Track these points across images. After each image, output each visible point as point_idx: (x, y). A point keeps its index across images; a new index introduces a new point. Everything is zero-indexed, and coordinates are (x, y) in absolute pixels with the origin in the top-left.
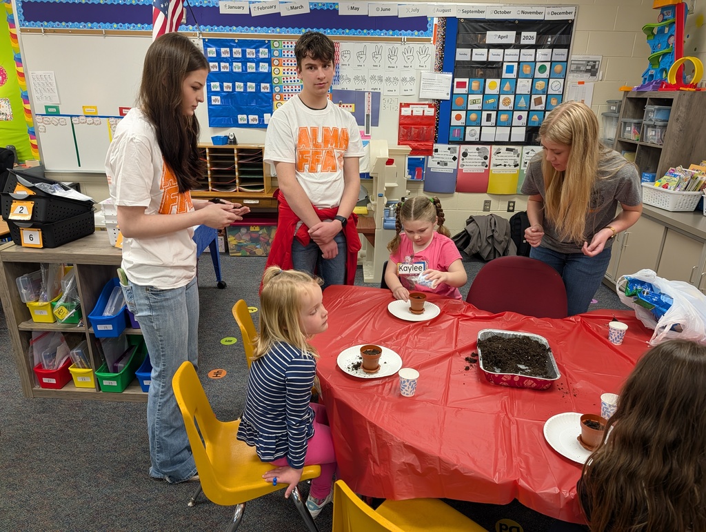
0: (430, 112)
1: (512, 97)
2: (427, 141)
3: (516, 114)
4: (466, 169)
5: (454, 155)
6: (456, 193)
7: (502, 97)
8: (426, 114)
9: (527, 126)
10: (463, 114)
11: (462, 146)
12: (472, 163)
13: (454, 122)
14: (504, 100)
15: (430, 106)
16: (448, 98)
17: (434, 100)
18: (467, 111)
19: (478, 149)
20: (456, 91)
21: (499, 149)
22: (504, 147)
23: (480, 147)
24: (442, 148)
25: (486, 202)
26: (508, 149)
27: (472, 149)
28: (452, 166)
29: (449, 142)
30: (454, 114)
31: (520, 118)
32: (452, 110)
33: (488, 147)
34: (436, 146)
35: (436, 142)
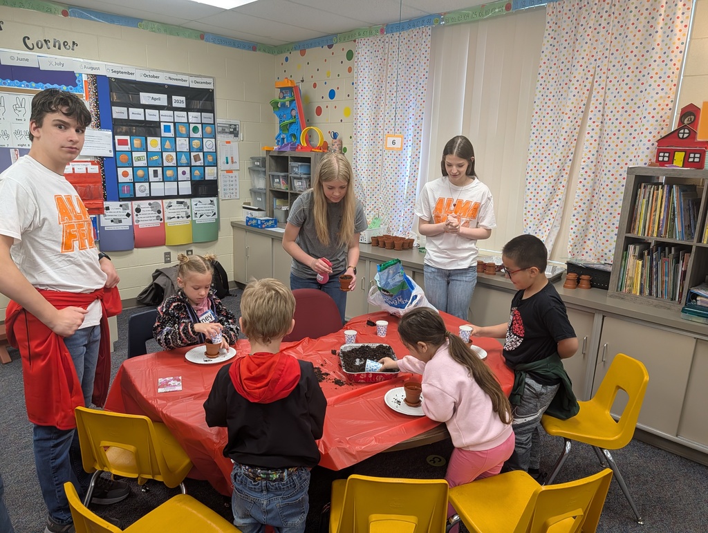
0: (95, 169)
1: (174, 154)
2: (96, 199)
3: (180, 170)
4: (142, 225)
5: (127, 211)
6: (135, 249)
7: (165, 154)
8: (90, 171)
9: (191, 180)
10: (130, 170)
11: (134, 202)
12: (147, 218)
13: (121, 179)
14: (167, 157)
15: (93, 163)
16: (112, 155)
17: (96, 157)
18: (133, 167)
19: (150, 204)
20: (119, 148)
21: (170, 203)
22: (174, 201)
23: (152, 202)
24: (113, 205)
25: (166, 254)
26: (178, 203)
27: (144, 204)
28: (126, 223)
29: (120, 199)
30: (120, 171)
31: (184, 173)
32: (117, 167)
33: (159, 202)
34: (106, 204)
35: (106, 200)
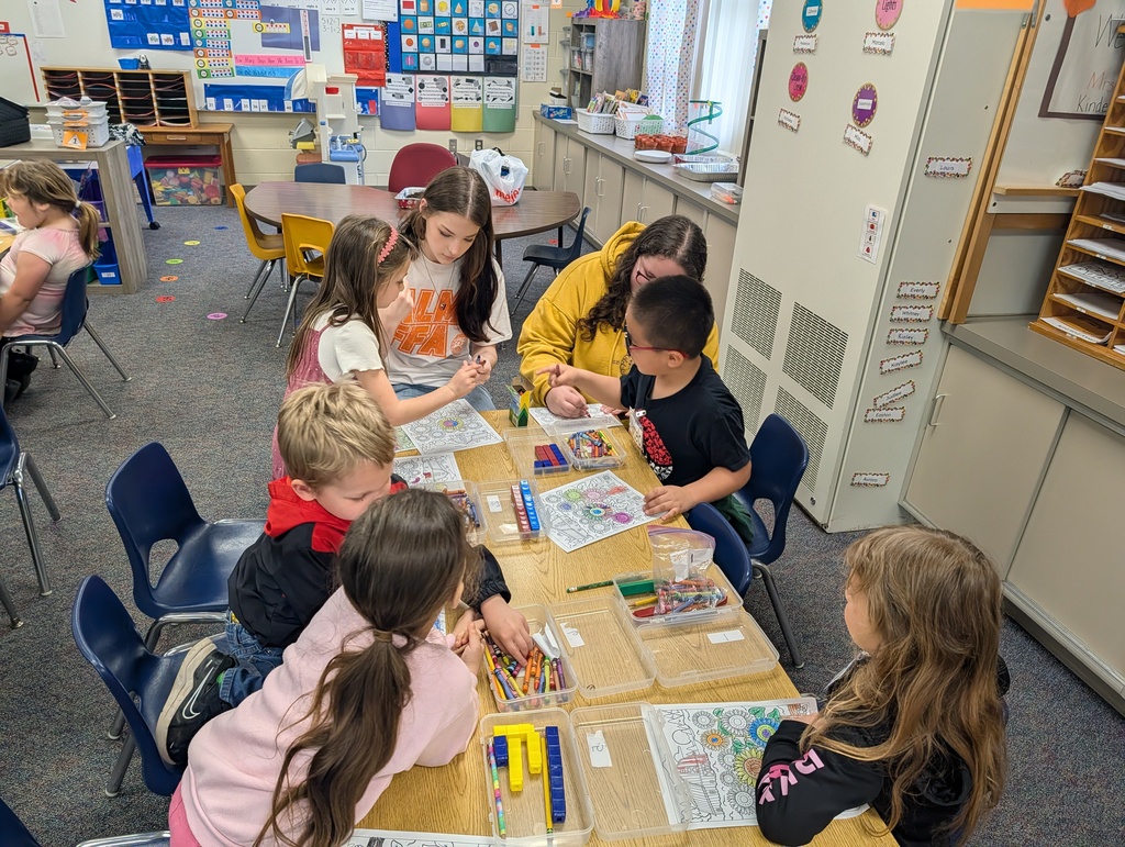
0: (378, 35)
1: (465, 21)
2: (378, 69)
3: (472, 40)
4: (425, 103)
5: (410, 86)
6: (417, 131)
7: (455, 20)
8: (373, 37)
9: (485, 54)
10: (414, 38)
11: (418, 76)
12: (431, 98)
13: (405, 48)
14: (457, 24)
15: (376, 28)
16: (396, 19)
17: (380, 21)
18: (418, 35)
19: (435, 80)
20: (404, 11)
21: (458, 80)
22: (463, 79)
23: (437, 77)
24: (396, 77)
25: (451, 141)
26: (468, 81)
27: (428, 79)
28: (408, 99)
29: (403, 71)
30: (404, 38)
31: (476, 44)
32: (401, 34)
33: (446, 77)
34: (388, 75)
35: (388, 71)
